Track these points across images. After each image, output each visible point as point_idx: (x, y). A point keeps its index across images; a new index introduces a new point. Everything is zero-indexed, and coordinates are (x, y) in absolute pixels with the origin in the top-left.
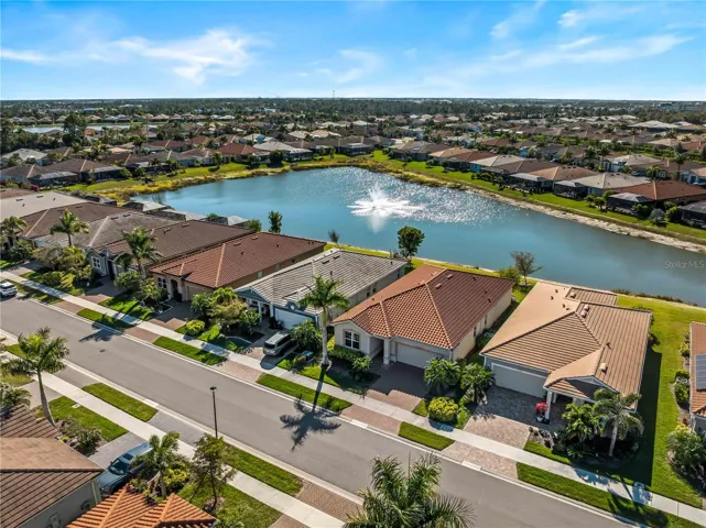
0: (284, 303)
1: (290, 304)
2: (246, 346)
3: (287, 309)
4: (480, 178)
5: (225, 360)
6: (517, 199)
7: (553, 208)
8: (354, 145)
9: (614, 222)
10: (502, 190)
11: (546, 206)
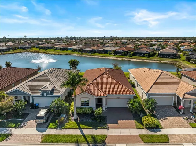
0: (39, 93)
1: (43, 93)
2: (21, 122)
3: (42, 96)
4: (73, 51)
5: (11, 135)
6: (88, 55)
7: (100, 56)
8: (25, 46)
9: (119, 58)
10: (82, 53)
11: (98, 56)
